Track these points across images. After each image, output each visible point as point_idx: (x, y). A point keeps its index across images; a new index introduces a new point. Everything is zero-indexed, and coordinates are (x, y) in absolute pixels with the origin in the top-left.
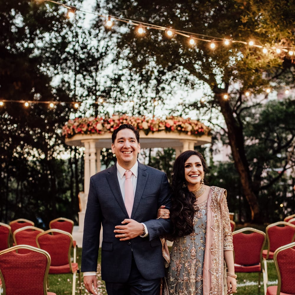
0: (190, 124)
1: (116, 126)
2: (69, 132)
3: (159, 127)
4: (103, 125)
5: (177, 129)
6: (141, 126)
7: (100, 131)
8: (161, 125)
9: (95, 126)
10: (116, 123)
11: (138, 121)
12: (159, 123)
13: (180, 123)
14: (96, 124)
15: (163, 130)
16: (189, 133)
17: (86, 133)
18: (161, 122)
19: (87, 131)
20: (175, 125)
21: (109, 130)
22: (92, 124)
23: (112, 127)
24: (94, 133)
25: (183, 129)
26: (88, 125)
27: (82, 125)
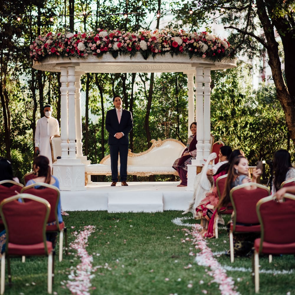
0: (206, 42)
1: (104, 46)
2: (40, 53)
3: (163, 47)
4: (86, 44)
5: (187, 50)
6: (139, 46)
7: (82, 52)
8: (165, 44)
9: (75, 45)
10: (105, 42)
11: (134, 40)
12: (163, 41)
13: (193, 41)
14: (77, 43)
15: (167, 51)
16: (204, 56)
17: (62, 55)
18: (165, 40)
19: (64, 51)
20: (184, 45)
21: (95, 50)
22: (71, 43)
23: (98, 47)
24: (73, 56)
25: (196, 50)
26: (66, 44)
27: (58, 43)
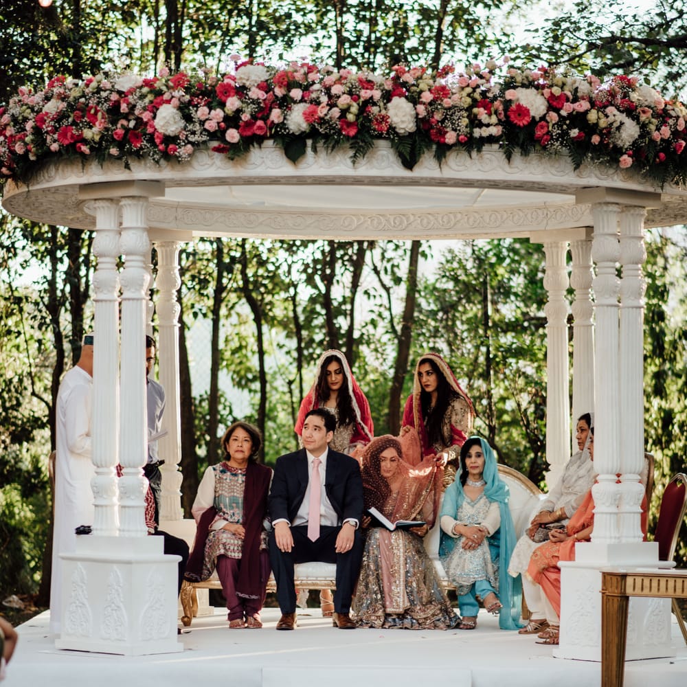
0: (631, 111)
1: (254, 117)
2: (19, 149)
3: (475, 122)
4: (185, 111)
5: (564, 134)
6: (384, 119)
7: (170, 140)
8: (481, 112)
9: (146, 116)
10: (254, 101)
11: (365, 94)
12: (475, 103)
13: (583, 105)
14: (154, 109)
15: (491, 139)
16: (626, 160)
17: (99, 153)
18: (485, 101)
19: (107, 138)
20: (553, 117)
21: (218, 135)
22: (132, 108)
23: (232, 120)
24: (139, 155)
25: (596, 139)
26: (114, 113)
27: (85, 109)
